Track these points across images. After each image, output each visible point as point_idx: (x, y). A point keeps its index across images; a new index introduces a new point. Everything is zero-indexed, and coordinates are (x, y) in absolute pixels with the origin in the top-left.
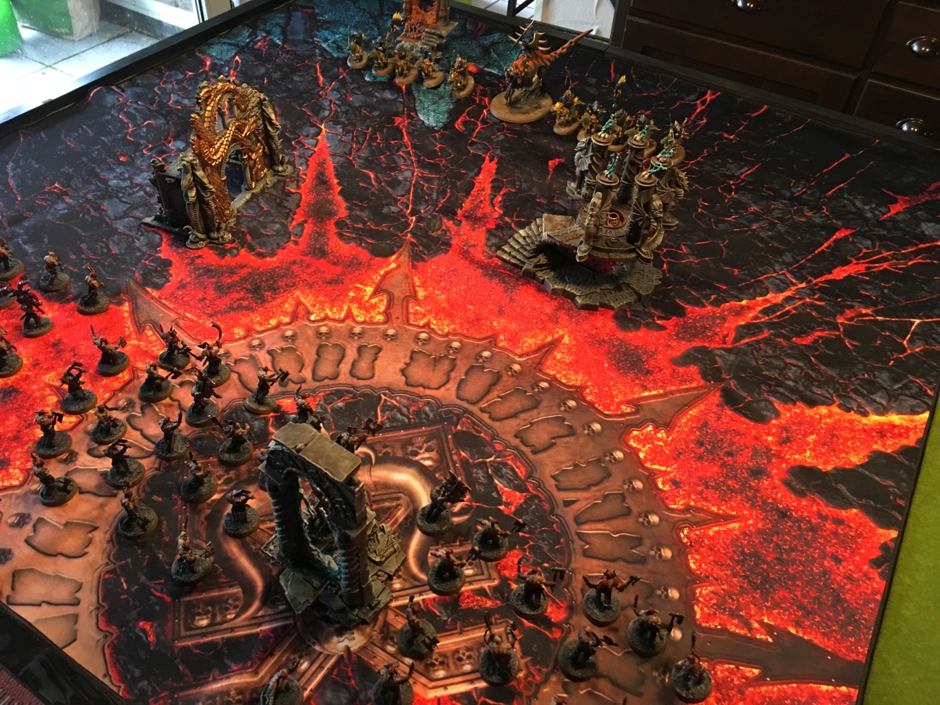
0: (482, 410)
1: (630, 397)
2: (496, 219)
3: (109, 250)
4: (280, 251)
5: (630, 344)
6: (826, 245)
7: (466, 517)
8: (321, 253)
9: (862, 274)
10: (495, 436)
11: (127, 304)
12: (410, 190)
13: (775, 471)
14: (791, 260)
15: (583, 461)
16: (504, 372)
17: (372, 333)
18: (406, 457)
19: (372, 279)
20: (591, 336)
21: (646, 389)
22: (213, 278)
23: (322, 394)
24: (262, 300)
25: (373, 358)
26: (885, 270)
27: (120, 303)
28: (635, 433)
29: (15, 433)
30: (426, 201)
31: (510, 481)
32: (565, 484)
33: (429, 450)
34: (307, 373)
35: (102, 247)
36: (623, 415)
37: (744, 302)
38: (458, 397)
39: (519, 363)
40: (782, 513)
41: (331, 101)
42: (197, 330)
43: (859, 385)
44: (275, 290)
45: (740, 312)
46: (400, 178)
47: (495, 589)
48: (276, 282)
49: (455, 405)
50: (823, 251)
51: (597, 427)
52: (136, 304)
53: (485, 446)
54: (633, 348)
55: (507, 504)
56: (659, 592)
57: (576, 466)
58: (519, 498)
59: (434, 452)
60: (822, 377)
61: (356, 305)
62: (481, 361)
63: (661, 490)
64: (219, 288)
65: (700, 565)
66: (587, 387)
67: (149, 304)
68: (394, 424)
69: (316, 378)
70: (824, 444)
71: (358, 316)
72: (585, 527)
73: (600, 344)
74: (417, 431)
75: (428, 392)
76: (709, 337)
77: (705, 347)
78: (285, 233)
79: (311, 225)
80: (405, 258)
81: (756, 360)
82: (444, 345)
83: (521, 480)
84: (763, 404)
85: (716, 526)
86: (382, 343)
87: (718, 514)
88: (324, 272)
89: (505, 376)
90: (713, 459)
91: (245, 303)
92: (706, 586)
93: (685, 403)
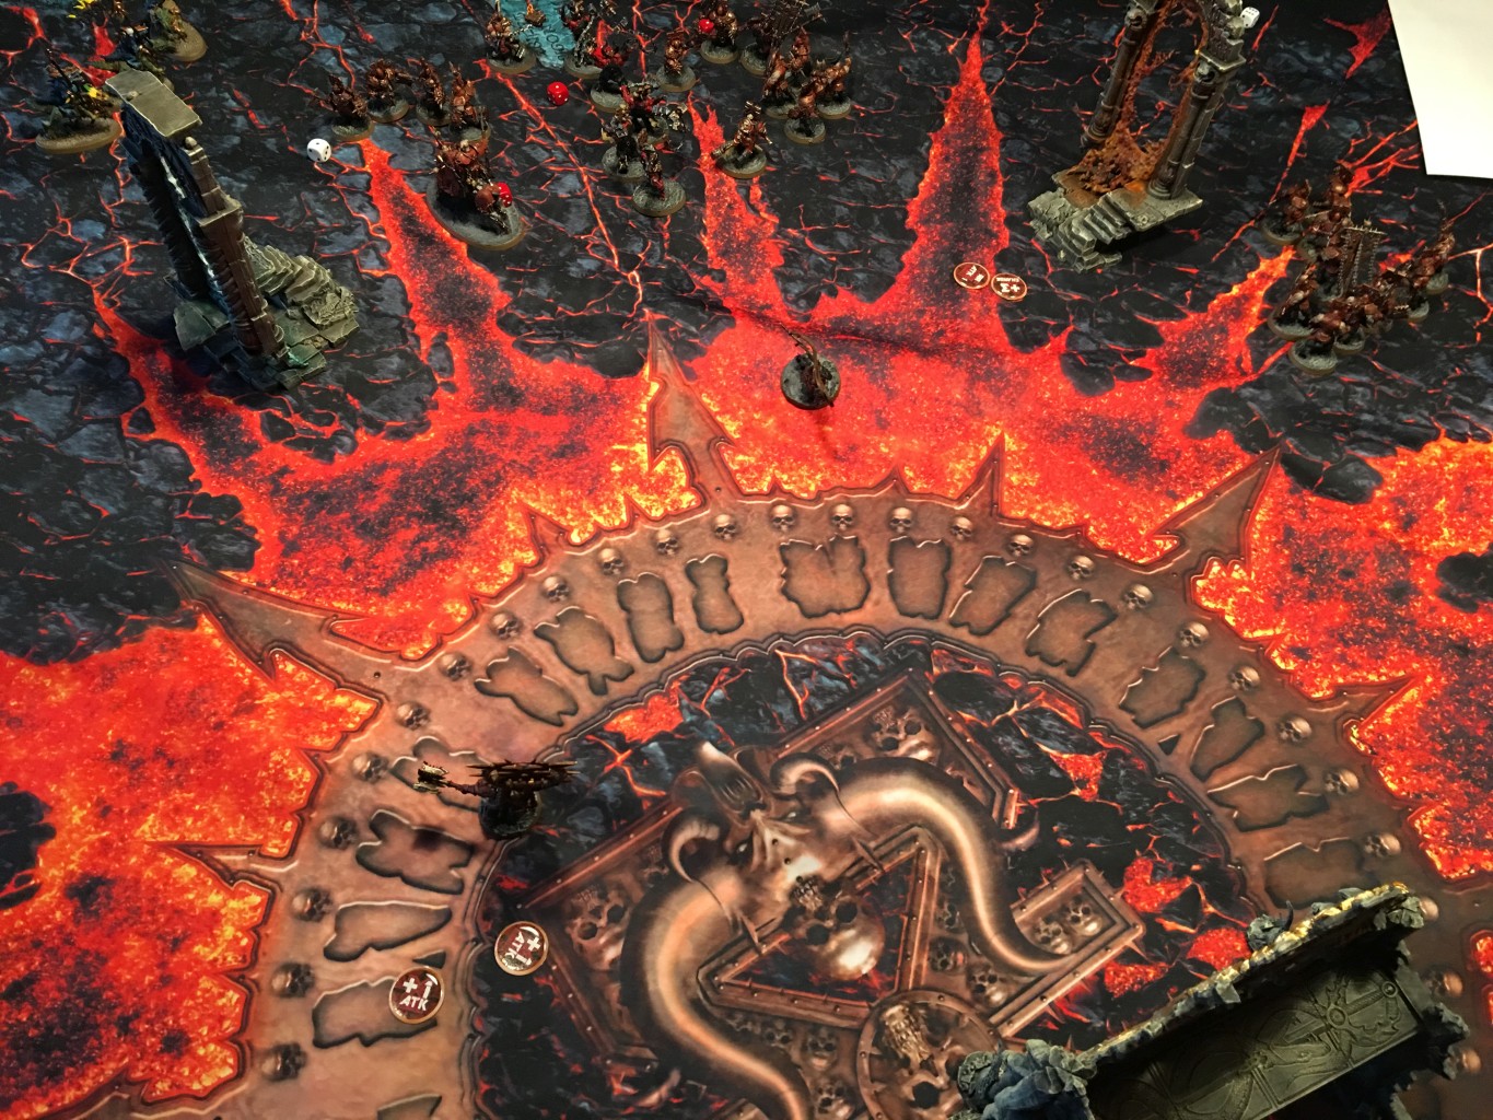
0: (954, 624)
1: (1160, 521)
2: (774, 237)
3: (96, 512)
4: (431, 415)
5: (1110, 420)
6: (1296, 146)
7: (1033, 832)
8: (507, 395)
9: (1369, 186)
10: (997, 665)
11: (205, 620)
12: (592, 213)
13: (1422, 581)
14: (1260, 189)
15: (1151, 661)
16: (950, 539)
17: (691, 534)
18: (882, 754)
19: (633, 426)
20: (1045, 424)
21: (1177, 498)
22: (340, 510)
23: (676, 685)
24: (458, 530)
25: (723, 584)
26: (1394, 168)
27: (191, 622)
28: (1200, 583)
29: (158, 972)
30: (636, 232)
31: (1064, 740)
32: (1147, 715)
33: (911, 730)
34: (627, 653)
35: (75, 511)
36: (1166, 557)
37: (1235, 290)
38: (903, 613)
39: (964, 514)
40: (1459, 648)
41: (335, 53)
42: (377, 631)
43: (1457, 390)
44: (470, 501)
45: (1237, 310)
46: (563, 194)
47: (1146, 941)
48: (461, 482)
49: (908, 630)
50: (1297, 158)
51: (1143, 591)
52: (224, 615)
53: (992, 690)
54: (1117, 425)
55: (1082, 783)
56: (1369, 849)
57: (1145, 674)
58: (1091, 765)
59: (923, 731)
60: (1404, 392)
61: (635, 488)
62: (900, 529)
63: (1285, 672)
64: (365, 529)
65: (1401, 781)
66: (1086, 524)
67: (249, 606)
68: (829, 700)
69: (648, 656)
70: (1461, 510)
71: (650, 508)
72: (1216, 780)
73: (1066, 436)
74: (871, 700)
75: (850, 618)
76: (1217, 369)
77: (1223, 390)
78: (416, 371)
79: (460, 342)
80: (665, 364)
81: (1302, 391)
82: (825, 517)
83: (1079, 731)
84: (1351, 468)
85: (1388, 706)
86: (719, 548)
87: (1382, 684)
88: (537, 434)
89: (955, 544)
90: (1330, 591)
91: (432, 545)
92: (1423, 812)
93: (1243, 502)
